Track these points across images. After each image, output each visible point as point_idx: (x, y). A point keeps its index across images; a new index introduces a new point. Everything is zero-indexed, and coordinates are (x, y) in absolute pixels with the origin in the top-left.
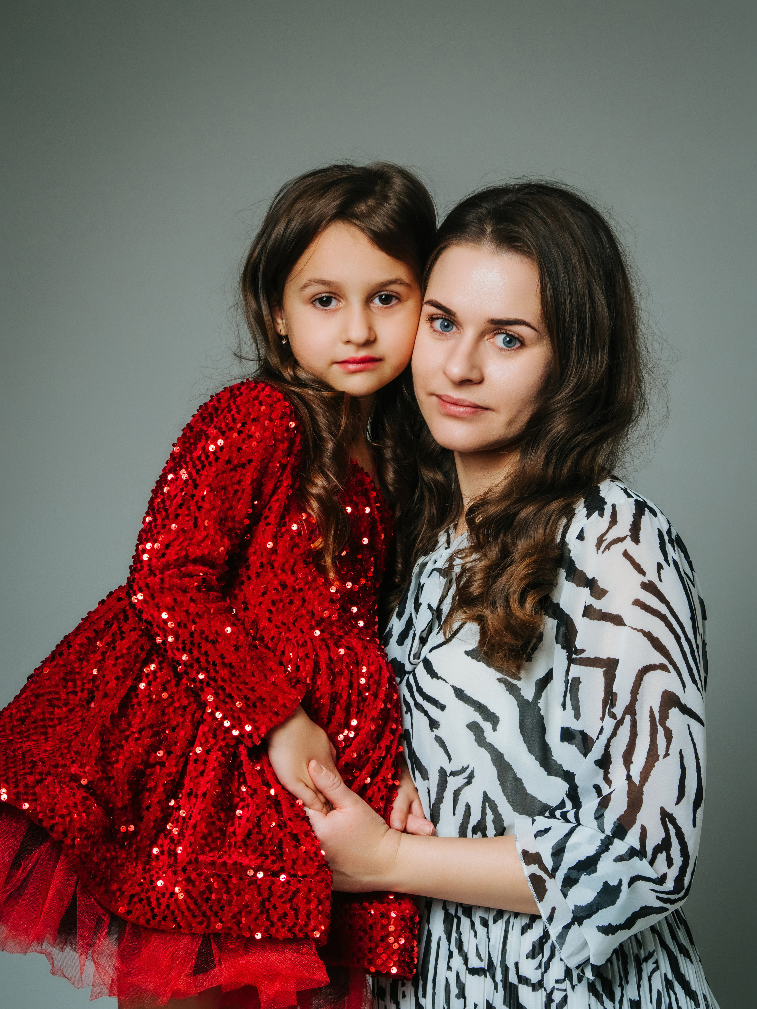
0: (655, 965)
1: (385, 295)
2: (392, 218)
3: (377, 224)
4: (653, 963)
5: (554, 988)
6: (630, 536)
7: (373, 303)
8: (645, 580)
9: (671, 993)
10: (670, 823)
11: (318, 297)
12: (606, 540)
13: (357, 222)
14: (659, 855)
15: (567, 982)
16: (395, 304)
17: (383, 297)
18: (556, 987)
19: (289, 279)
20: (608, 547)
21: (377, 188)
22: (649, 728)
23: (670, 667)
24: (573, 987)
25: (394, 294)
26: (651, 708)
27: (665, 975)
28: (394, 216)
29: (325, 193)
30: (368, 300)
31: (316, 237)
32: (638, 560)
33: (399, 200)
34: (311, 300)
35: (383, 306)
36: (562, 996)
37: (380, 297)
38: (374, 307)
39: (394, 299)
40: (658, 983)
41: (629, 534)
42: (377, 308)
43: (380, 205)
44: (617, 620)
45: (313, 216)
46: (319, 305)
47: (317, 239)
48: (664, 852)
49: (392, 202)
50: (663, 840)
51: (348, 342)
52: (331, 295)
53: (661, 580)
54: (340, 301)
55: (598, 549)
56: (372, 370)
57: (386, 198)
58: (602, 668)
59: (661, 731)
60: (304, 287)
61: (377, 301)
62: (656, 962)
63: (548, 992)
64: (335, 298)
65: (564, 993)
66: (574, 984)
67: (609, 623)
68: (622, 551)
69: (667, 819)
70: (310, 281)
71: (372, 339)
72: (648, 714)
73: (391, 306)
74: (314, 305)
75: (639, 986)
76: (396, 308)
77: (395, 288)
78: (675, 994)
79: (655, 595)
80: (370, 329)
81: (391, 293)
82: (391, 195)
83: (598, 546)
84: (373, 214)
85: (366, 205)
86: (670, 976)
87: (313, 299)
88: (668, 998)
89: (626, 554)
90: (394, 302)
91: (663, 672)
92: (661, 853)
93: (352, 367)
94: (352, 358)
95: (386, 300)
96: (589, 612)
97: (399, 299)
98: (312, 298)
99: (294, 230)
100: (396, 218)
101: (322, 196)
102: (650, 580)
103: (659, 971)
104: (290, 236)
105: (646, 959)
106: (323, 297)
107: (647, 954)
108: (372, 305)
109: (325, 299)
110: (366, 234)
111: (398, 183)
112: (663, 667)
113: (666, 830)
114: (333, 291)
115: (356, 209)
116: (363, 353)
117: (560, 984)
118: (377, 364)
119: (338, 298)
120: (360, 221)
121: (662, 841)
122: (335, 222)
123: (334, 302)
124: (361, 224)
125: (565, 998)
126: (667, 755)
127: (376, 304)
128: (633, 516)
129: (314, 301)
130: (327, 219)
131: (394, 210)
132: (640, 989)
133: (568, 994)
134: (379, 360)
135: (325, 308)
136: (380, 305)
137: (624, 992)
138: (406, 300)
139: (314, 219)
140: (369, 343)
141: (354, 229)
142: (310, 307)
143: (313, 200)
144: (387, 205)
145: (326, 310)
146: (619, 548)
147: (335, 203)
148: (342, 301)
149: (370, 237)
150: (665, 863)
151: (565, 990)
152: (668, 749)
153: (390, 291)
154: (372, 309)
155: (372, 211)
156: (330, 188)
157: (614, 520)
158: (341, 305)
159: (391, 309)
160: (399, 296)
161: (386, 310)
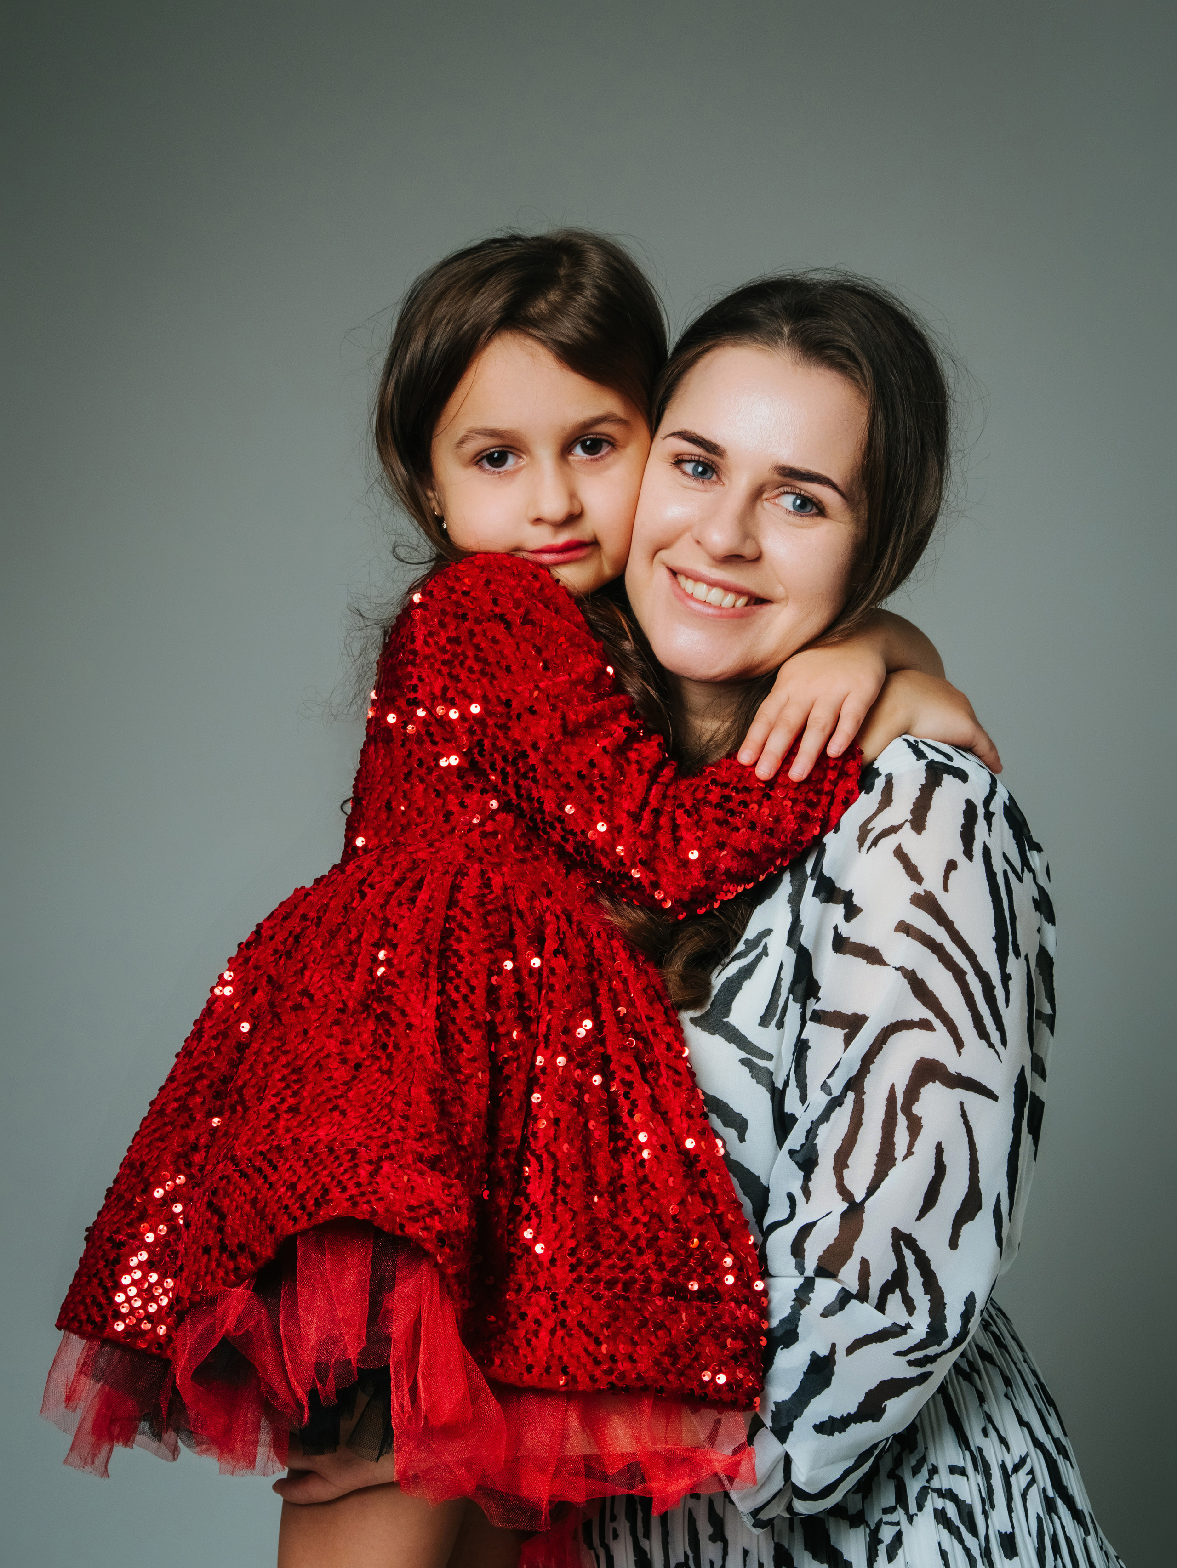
0: (1030, 1477)
1: (590, 439)
2: (589, 319)
3: (567, 332)
4: (1027, 1474)
5: (881, 1520)
6: (911, 821)
7: (572, 454)
8: (920, 890)
9: (1055, 1518)
10: (907, 1247)
11: (484, 454)
12: (872, 829)
13: (535, 332)
14: (890, 1296)
15: (900, 1512)
16: (607, 454)
17: (588, 443)
18: (884, 1520)
19: (439, 430)
20: (875, 843)
21: (562, 272)
22: (883, 1117)
23: (937, 1023)
24: (910, 1519)
25: (603, 437)
26: (893, 1086)
27: (1044, 1490)
28: (592, 314)
29: (480, 288)
30: (565, 450)
31: (473, 361)
32: (914, 860)
33: (599, 287)
34: (475, 460)
35: (589, 457)
36: (894, 1533)
37: (583, 444)
38: (574, 461)
39: (605, 445)
40: (1036, 1505)
41: (910, 817)
42: (580, 461)
43: (568, 298)
44: (872, 956)
45: (466, 327)
46: (487, 466)
47: (475, 365)
48: (897, 1290)
49: (587, 293)
50: (895, 1274)
51: (538, 521)
52: (506, 449)
53: (946, 889)
54: (521, 457)
55: (861, 845)
56: (582, 562)
57: (577, 288)
58: (843, 1029)
59: (902, 1121)
60: (462, 442)
61: (578, 451)
62: (1031, 1472)
63: (872, 1528)
64: (511, 453)
65: (898, 1528)
66: (911, 1513)
67: (860, 959)
68: (894, 848)
69: (902, 1243)
70: (470, 432)
71: (577, 510)
72: (886, 1095)
73: (601, 457)
74: (481, 467)
75: (1010, 1510)
76: (609, 460)
77: (605, 428)
78: (1060, 1518)
79: (931, 914)
80: (572, 496)
81: (598, 437)
82: (585, 280)
83: (861, 840)
84: (559, 316)
85: (547, 301)
86: (1051, 1493)
87: (478, 458)
88: (1051, 1525)
89: (900, 854)
90: (605, 449)
91: (924, 1032)
92: (893, 1292)
93: (549, 558)
95: (593, 448)
96: (840, 944)
97: (613, 444)
98: (475, 457)
99: (438, 353)
100: (596, 318)
101: (476, 292)
102: (928, 890)
103: (1035, 1486)
104: (431, 363)
105: (1017, 1468)
106: (493, 453)
107: (1017, 1460)
108: (571, 458)
109: (496, 455)
110: (550, 349)
111: (595, 259)
112: (925, 1025)
113: (900, 1258)
114: (509, 443)
115: (531, 310)
116: (563, 538)
117: (889, 1515)
118: (590, 551)
119: (516, 452)
120: (538, 328)
121: (892, 1275)
122: (499, 334)
123: (511, 460)
124: (543, 333)
125: (899, 1535)
126: (910, 1153)
127: (577, 456)
128: (920, 789)
129: (480, 460)
130: (489, 328)
131: (591, 306)
132: (1013, 1515)
133: (903, 1530)
134: (594, 544)
135: (497, 470)
136: (584, 456)
137: (989, 1521)
138: (623, 447)
139: (466, 333)
140: (573, 518)
141: (529, 342)
142: (473, 471)
143: (462, 302)
144: (579, 298)
145: (499, 473)
146: (889, 844)
147: (497, 304)
148: (524, 457)
149: (556, 353)
150: (903, 1308)
151: (898, 1524)
152: (911, 1145)
153: (597, 434)
154: (572, 463)
155: (557, 310)
156: (487, 280)
157: (886, 800)
158: (522, 462)
159: (601, 462)
160: (612, 441)
161: (594, 463)
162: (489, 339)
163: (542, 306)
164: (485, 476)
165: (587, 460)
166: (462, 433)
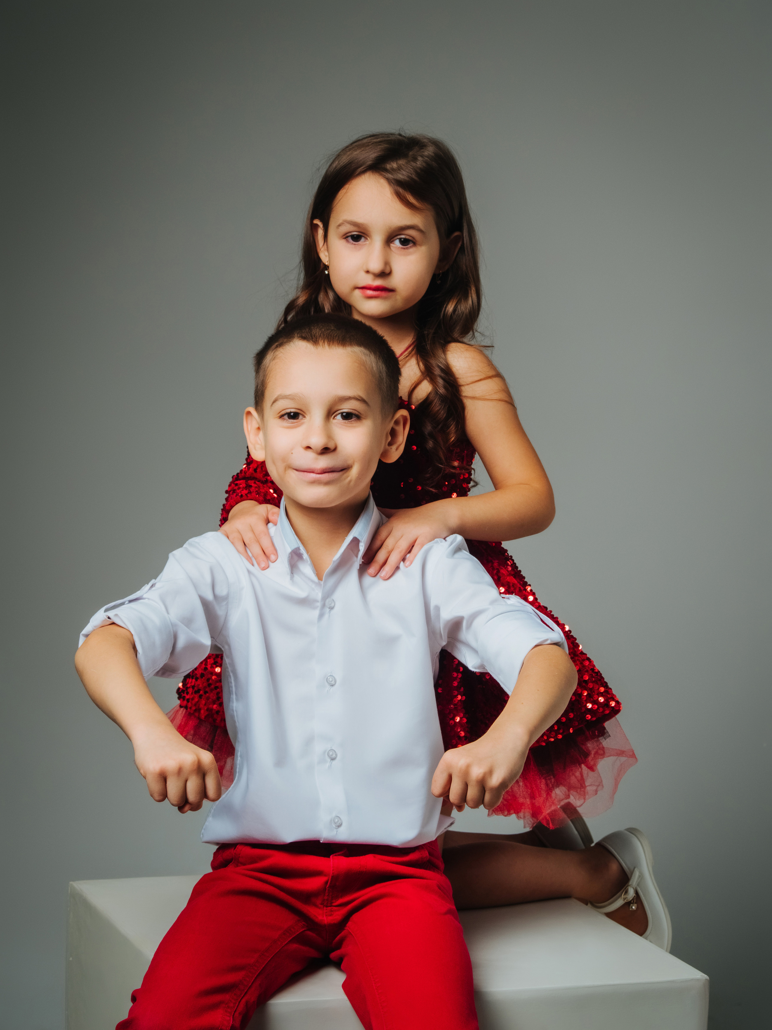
1: (403, 238)
7: (394, 244)
11: (350, 234)
13: (387, 176)
16: (411, 247)
25: (411, 238)
30: (389, 240)
34: (344, 237)
35: (401, 246)
37: (400, 239)
38: (393, 247)
39: (411, 242)
42: (396, 247)
43: (408, 163)
46: (351, 241)
51: (368, 272)
52: (361, 234)
56: (385, 298)
57: (415, 159)
60: (339, 225)
61: (397, 242)
64: (363, 236)
70: (344, 221)
71: (387, 271)
73: (408, 248)
74: (348, 241)
76: (412, 250)
77: (412, 233)
80: (387, 263)
81: (407, 237)
84: (401, 169)
85: (397, 163)
87: (347, 235)
90: (411, 245)
93: (370, 293)
94: (368, 285)
95: (405, 242)
97: (415, 243)
106: (354, 235)
108: (392, 245)
109: (356, 236)
114: (362, 231)
115: (389, 165)
116: (378, 282)
118: (391, 294)
119: (366, 236)
122: (369, 172)
123: (363, 239)
124: (390, 177)
129: (347, 237)
131: (418, 168)
134: (392, 290)
135: (354, 243)
136: (399, 245)
138: (420, 245)
140: (384, 274)
142: (343, 242)
144: (414, 164)
145: (356, 245)
148: (368, 239)
154: (392, 248)
155: (401, 167)
158: (368, 242)
159: (407, 251)
160: (415, 241)
161: (403, 250)
162: (364, 172)
163: (395, 165)
164: (349, 245)
165: (399, 247)
166: (340, 221)
